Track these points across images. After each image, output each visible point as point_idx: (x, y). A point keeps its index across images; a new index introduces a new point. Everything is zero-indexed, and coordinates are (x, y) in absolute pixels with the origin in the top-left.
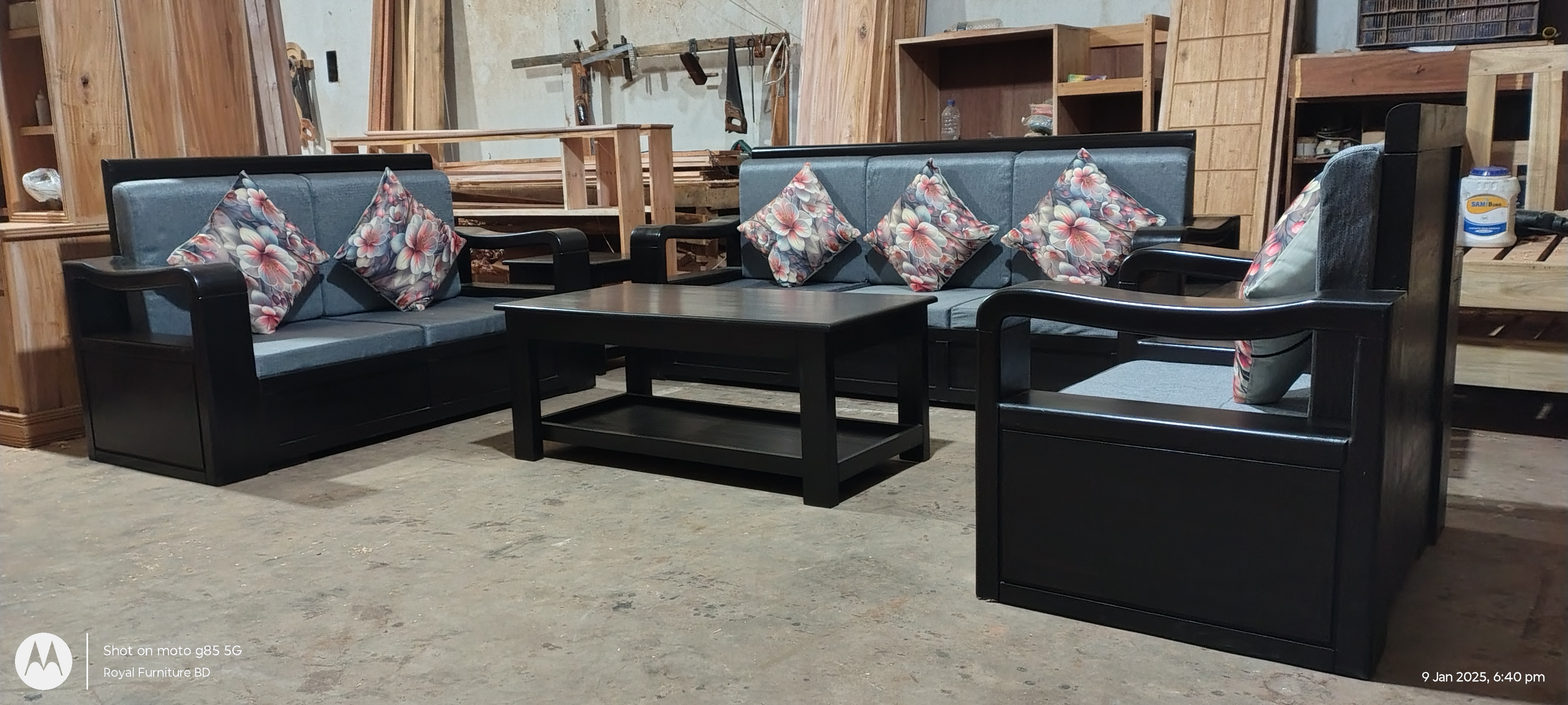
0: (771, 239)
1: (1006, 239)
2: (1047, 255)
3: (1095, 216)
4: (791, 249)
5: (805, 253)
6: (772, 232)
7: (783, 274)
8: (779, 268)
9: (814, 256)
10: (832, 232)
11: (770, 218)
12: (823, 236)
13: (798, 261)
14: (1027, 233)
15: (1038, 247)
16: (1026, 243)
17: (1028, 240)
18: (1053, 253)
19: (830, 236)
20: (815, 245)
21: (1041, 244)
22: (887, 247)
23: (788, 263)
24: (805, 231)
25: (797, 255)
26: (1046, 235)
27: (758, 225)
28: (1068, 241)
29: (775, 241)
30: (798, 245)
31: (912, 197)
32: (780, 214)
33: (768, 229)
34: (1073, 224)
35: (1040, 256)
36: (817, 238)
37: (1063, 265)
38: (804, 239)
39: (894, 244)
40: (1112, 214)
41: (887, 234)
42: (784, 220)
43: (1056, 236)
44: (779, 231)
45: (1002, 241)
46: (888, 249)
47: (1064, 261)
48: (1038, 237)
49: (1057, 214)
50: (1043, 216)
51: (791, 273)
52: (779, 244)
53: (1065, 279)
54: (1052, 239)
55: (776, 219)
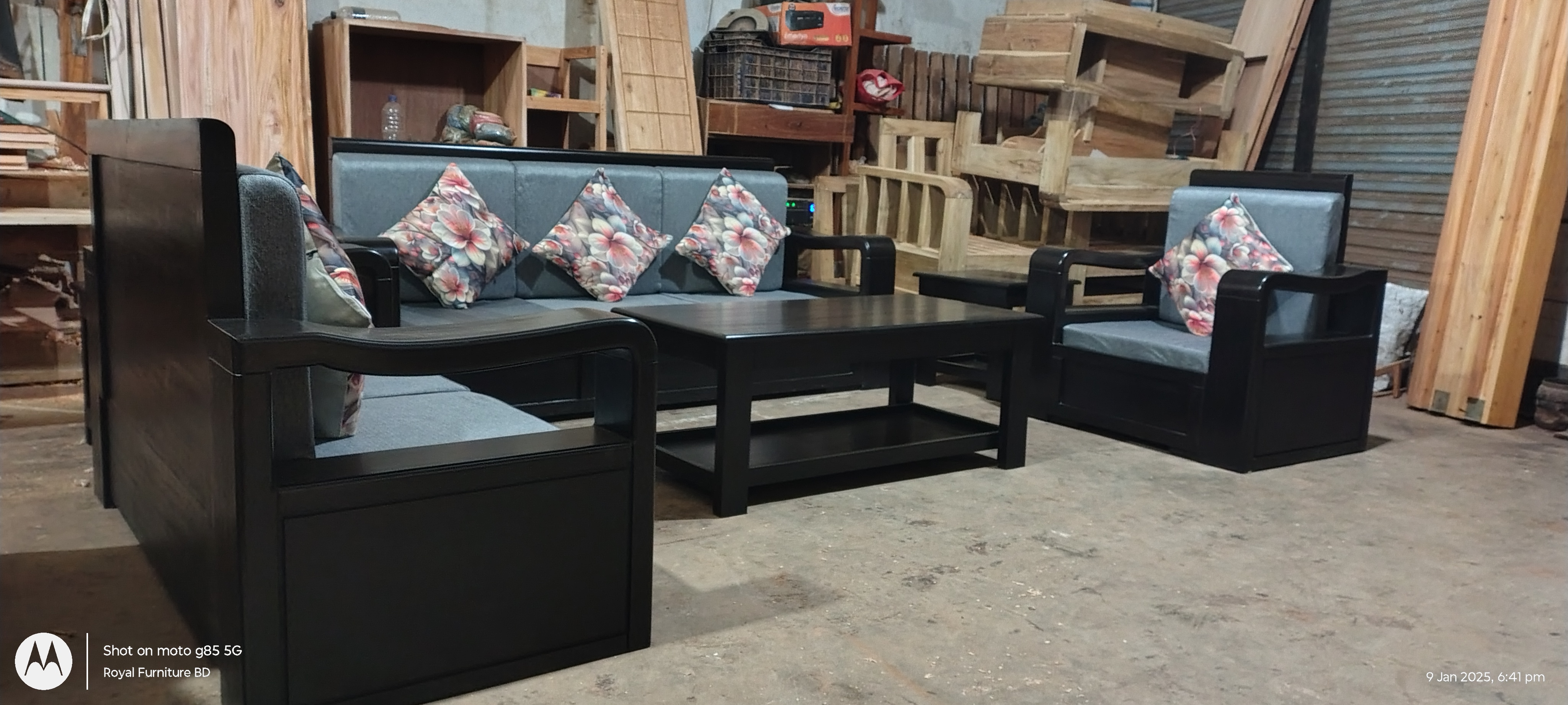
0: (444, 253)
1: (681, 248)
2: (723, 260)
3: (757, 227)
4: (472, 264)
5: (484, 267)
6: (444, 245)
7: (461, 293)
8: (458, 286)
9: (491, 270)
10: (510, 244)
11: (438, 227)
12: (501, 249)
13: (478, 277)
14: (704, 242)
15: (715, 254)
16: (704, 250)
17: (706, 247)
18: (729, 259)
19: (508, 247)
20: (495, 258)
21: (718, 251)
22: (579, 258)
23: (467, 280)
24: (485, 243)
25: (477, 270)
26: (721, 243)
27: (420, 236)
28: (740, 248)
29: (450, 255)
30: (479, 259)
31: (601, 207)
32: (452, 223)
33: (438, 241)
34: (742, 234)
35: (718, 262)
36: (496, 250)
37: (738, 269)
38: (485, 252)
39: (589, 254)
40: (766, 225)
41: (578, 245)
42: (458, 230)
43: (730, 243)
44: (454, 243)
45: (677, 249)
46: (581, 260)
47: (739, 265)
48: (714, 244)
49: (727, 225)
50: (715, 226)
51: (470, 292)
52: (455, 258)
53: (739, 281)
54: (727, 247)
55: (447, 229)
